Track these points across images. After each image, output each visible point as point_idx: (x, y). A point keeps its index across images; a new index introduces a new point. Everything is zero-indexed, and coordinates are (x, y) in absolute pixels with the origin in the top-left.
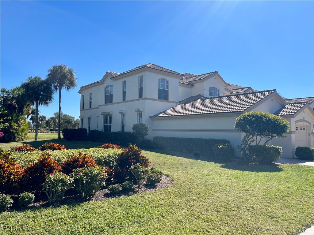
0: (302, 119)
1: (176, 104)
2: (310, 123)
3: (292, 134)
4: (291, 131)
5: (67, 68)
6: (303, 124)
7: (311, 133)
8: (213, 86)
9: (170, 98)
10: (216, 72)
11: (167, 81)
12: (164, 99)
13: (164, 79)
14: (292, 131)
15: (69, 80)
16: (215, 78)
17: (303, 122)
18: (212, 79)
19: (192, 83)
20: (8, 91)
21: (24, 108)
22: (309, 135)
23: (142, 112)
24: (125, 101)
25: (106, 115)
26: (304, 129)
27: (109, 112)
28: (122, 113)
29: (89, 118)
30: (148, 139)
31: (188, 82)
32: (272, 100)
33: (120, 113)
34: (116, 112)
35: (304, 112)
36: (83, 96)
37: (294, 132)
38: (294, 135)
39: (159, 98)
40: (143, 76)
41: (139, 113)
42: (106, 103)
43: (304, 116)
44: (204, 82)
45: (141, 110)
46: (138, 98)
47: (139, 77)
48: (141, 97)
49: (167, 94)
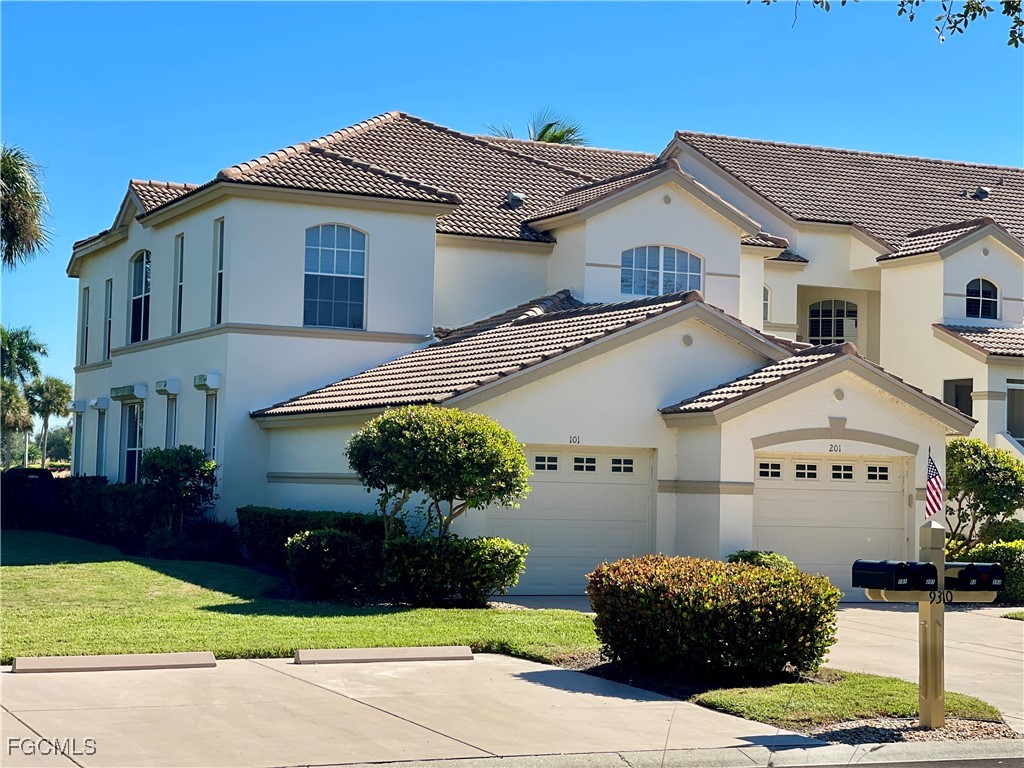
0: (827, 425)
1: (411, 347)
4: (719, 482)
6: (834, 449)
8: (648, 241)
9: (373, 319)
11: (360, 237)
12: (341, 324)
13: (344, 228)
14: (722, 480)
19: (546, 227)
22: (910, 502)
23: (216, 390)
24: (178, 335)
25: (130, 402)
26: (877, 473)
27: (132, 388)
28: (168, 394)
29: (102, 414)
30: (220, 518)
31: (528, 221)
32: (688, 340)
33: (160, 392)
34: (153, 388)
35: (839, 394)
36: (85, 292)
37: (744, 488)
38: (748, 499)
39: (309, 319)
40: (225, 220)
41: (212, 396)
42: (135, 337)
43: (839, 409)
44: (583, 222)
45: (211, 383)
46: (212, 326)
47: (216, 220)
48: (219, 321)
49: (362, 301)
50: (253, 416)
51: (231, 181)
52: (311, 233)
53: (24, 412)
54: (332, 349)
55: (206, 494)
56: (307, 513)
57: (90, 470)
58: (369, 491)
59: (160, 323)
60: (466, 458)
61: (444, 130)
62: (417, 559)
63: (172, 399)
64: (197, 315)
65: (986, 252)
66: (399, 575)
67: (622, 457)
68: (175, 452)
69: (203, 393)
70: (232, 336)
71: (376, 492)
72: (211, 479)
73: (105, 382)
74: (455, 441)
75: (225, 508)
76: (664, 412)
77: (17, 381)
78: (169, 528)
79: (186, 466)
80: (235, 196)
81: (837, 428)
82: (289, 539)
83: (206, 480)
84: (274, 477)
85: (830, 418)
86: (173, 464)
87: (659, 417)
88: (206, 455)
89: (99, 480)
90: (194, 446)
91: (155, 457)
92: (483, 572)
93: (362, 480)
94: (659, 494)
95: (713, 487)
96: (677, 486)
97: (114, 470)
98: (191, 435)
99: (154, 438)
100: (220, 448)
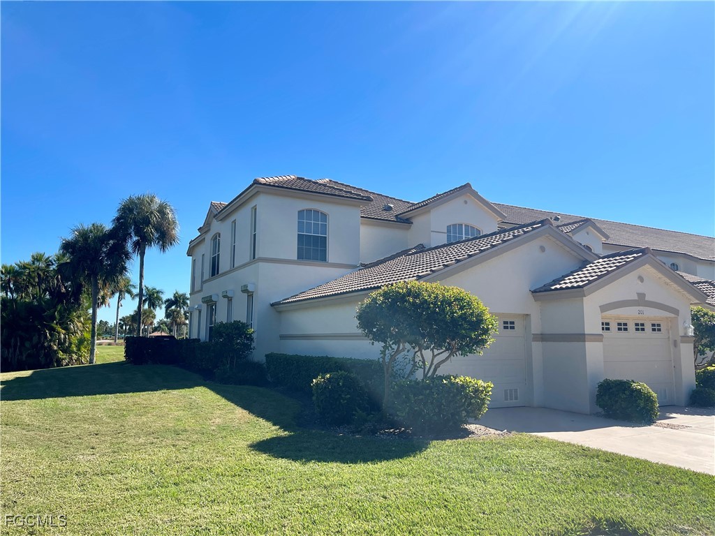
0: (636, 298)
1: (349, 270)
2: (676, 312)
3: (586, 343)
4: (584, 334)
5: (158, 200)
6: (640, 312)
7: (679, 340)
8: (458, 222)
9: (332, 256)
10: (468, 185)
11: (324, 216)
12: (315, 259)
13: (317, 212)
14: (586, 333)
15: (158, 228)
16: (466, 202)
17: (641, 308)
18: (457, 203)
19: (408, 217)
20: (48, 258)
21: (81, 293)
22: (675, 344)
23: (253, 292)
24: (233, 268)
25: (210, 303)
26: (656, 328)
27: (211, 296)
28: (228, 297)
29: (200, 312)
30: (256, 359)
31: (398, 215)
32: (543, 249)
33: (224, 297)
34: (221, 295)
35: (641, 279)
36: (194, 261)
37: (597, 337)
38: (599, 345)
39: (300, 256)
40: (257, 207)
41: (250, 295)
42: (213, 274)
43: (641, 288)
44: (429, 211)
45: (250, 289)
46: (250, 260)
47: (253, 208)
48: (254, 258)
49: (326, 247)
50: (272, 305)
51: (261, 184)
52: (301, 213)
53: (183, 319)
54: (312, 272)
55: (248, 347)
56: (312, 358)
57: (194, 336)
58: (373, 344)
59: (224, 265)
60: (460, 317)
61: (349, 186)
62: (421, 397)
63: (230, 300)
64: (243, 255)
65: (588, 233)
66: (407, 410)
67: (509, 320)
68: (231, 324)
69: (246, 295)
70: (261, 264)
71: (379, 345)
72: (251, 339)
73: (200, 296)
74: (450, 304)
75: (258, 354)
76: (534, 292)
77: (182, 309)
78: (228, 366)
79: (237, 331)
80: (263, 192)
81: (641, 301)
82: (314, 380)
83: (248, 339)
84: (283, 337)
85: (637, 294)
86: (230, 330)
87: (530, 295)
88: (248, 326)
89: (198, 340)
90: (241, 321)
91: (220, 327)
92: (469, 405)
93: (367, 336)
94: (533, 343)
95: (581, 337)
96: (543, 337)
97: (204, 336)
98: (240, 315)
99: (221, 317)
100: (255, 322)
